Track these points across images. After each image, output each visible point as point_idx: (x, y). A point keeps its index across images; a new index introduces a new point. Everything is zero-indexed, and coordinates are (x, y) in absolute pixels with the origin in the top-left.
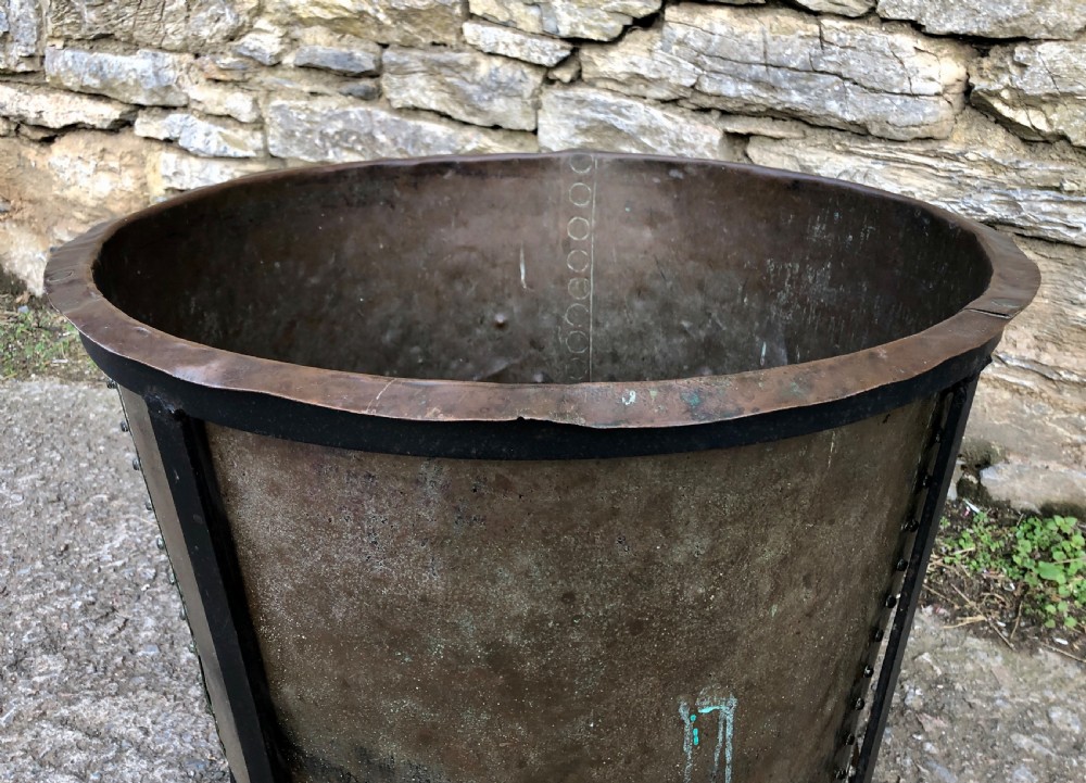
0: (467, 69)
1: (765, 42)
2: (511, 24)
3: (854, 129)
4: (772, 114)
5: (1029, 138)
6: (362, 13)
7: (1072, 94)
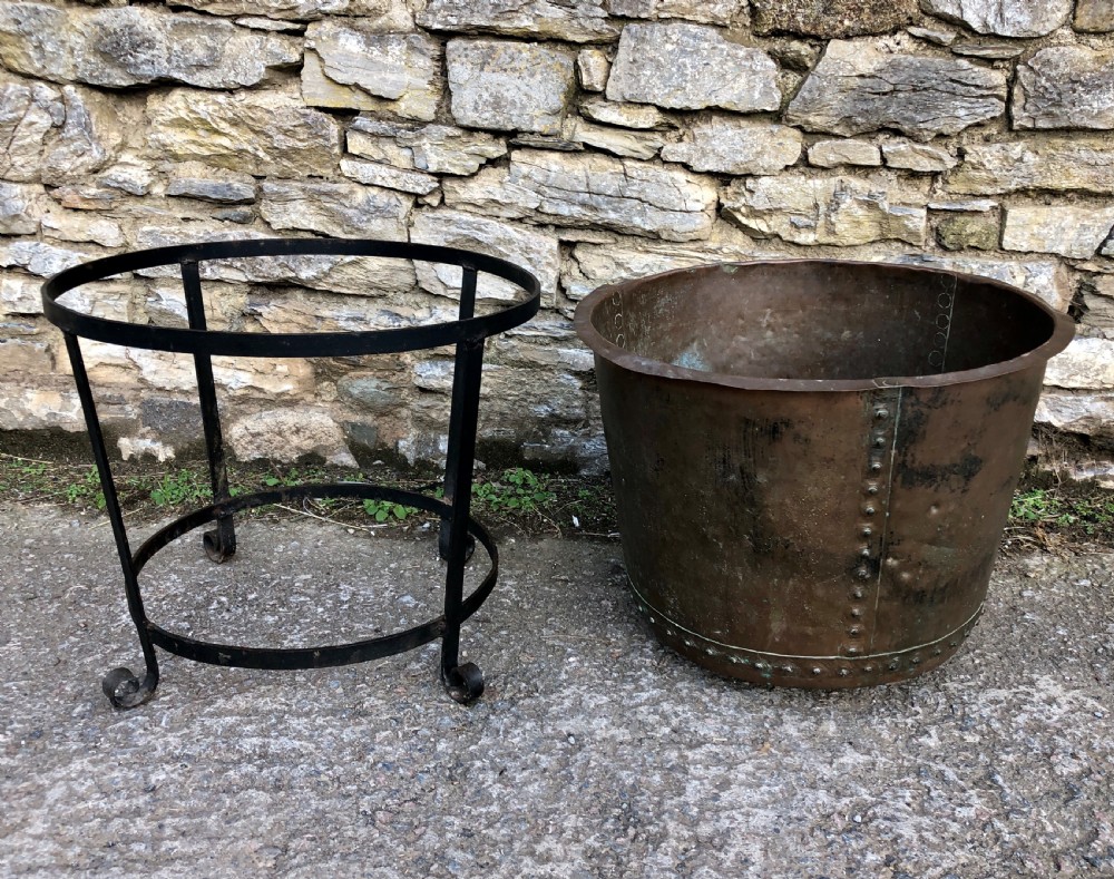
0: (345, 196)
1: (587, 177)
2: (385, 162)
3: (651, 236)
4: (594, 227)
5: (756, 236)
6: (242, 151)
7: (780, 209)
